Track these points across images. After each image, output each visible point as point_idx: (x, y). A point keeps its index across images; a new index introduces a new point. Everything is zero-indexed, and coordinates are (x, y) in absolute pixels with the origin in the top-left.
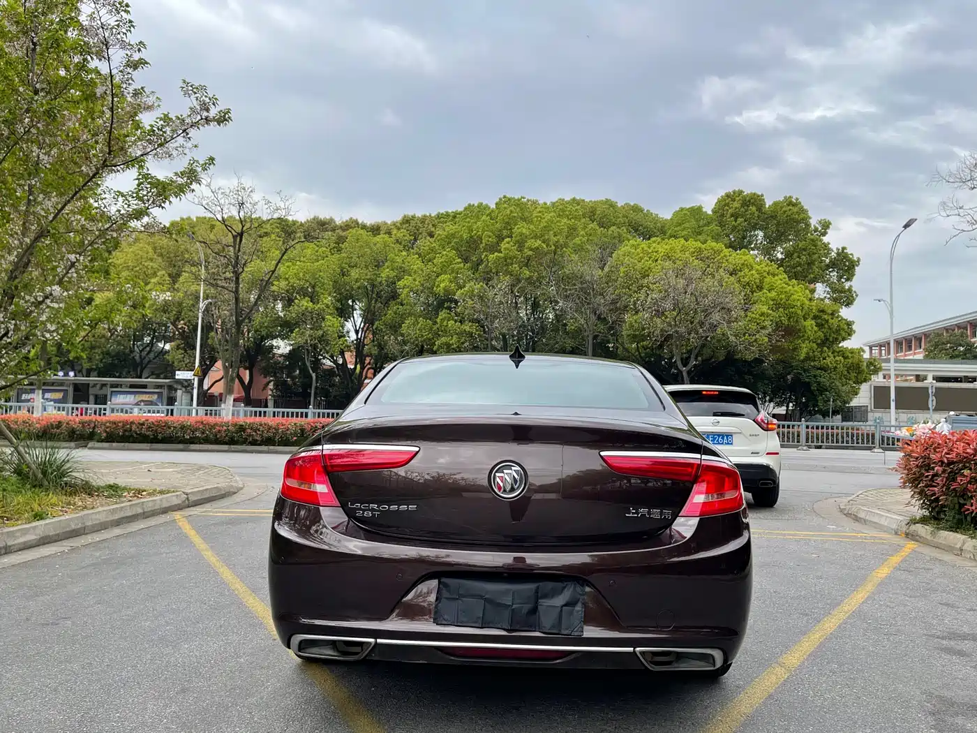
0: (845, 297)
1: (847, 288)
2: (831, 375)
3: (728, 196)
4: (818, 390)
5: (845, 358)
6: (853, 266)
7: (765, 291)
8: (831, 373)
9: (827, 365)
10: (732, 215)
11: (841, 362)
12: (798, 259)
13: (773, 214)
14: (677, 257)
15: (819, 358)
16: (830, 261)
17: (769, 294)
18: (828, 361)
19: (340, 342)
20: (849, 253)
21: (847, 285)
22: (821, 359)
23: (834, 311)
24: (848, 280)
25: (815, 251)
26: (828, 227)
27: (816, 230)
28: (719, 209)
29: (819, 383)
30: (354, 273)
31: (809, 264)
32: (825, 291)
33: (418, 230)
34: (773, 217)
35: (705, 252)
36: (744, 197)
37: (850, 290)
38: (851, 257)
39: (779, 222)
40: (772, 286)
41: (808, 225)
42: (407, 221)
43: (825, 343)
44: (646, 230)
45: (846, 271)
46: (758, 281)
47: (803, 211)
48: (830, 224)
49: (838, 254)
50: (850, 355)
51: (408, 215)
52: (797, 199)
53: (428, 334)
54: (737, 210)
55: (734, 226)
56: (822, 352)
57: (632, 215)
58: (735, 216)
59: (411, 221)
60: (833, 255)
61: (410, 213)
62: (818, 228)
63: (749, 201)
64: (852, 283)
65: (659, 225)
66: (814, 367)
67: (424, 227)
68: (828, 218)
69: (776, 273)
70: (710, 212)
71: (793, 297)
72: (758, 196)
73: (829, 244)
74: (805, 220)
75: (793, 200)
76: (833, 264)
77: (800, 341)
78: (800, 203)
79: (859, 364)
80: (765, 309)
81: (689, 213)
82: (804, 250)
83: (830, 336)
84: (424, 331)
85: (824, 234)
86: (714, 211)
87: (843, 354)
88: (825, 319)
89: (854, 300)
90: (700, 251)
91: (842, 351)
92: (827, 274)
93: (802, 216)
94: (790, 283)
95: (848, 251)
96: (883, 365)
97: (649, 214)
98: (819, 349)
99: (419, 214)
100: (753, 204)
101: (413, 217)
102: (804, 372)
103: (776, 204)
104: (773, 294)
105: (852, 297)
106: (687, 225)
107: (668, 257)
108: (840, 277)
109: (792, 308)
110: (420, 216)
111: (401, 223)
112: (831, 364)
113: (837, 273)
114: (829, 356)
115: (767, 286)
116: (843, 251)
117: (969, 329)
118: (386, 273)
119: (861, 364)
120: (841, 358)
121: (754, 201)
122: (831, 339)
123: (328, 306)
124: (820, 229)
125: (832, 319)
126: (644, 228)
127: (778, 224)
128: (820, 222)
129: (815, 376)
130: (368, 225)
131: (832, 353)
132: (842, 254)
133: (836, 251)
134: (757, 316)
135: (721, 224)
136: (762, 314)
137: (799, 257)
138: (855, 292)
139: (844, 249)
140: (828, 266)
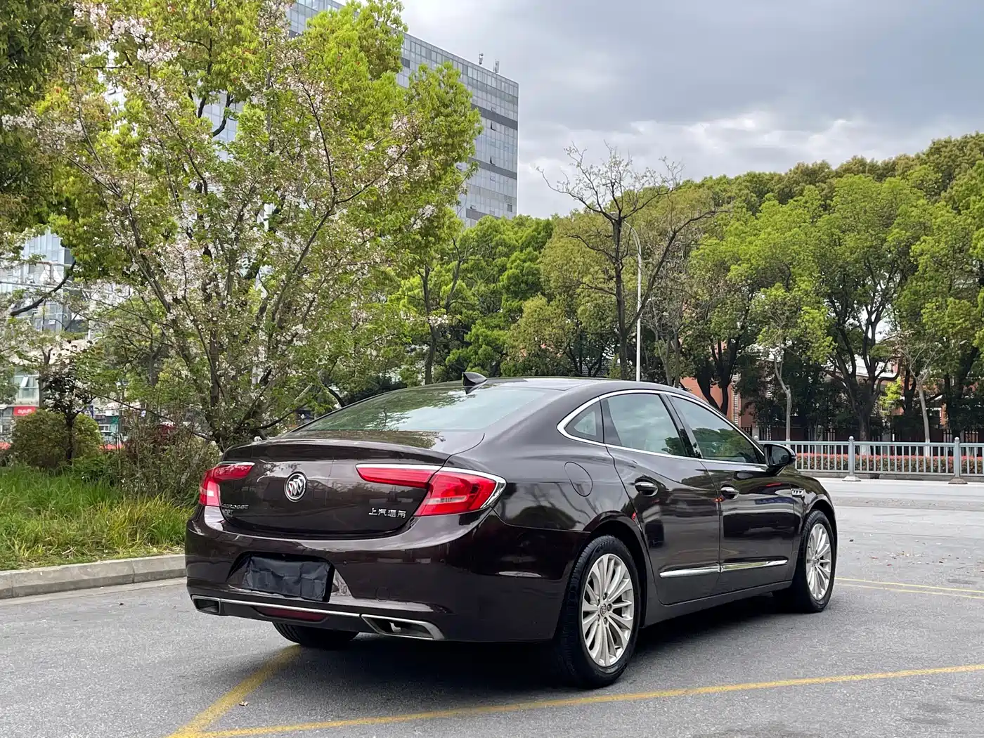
19: (826, 343)
30: (850, 240)
33: (954, 161)
42: (936, 149)
51: (939, 140)
53: (964, 322)
59: (944, 149)
61: (943, 137)
67: (965, 155)
84: (956, 318)
99: (957, 135)
101: (947, 142)
110: (959, 139)
111: (928, 155)
118: (895, 235)
123: (807, 293)
130: (879, 163)
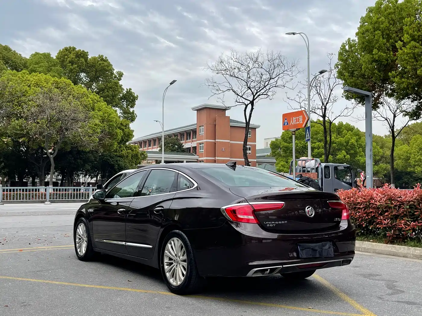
0: (131, 116)
1: (131, 111)
2: (125, 160)
3: (66, 49)
4: (118, 169)
5: (133, 151)
6: (135, 100)
7: (96, 111)
8: (125, 159)
9: (123, 154)
10: (70, 62)
11: (130, 153)
12: (107, 93)
13: (93, 65)
14: (44, 85)
15: (119, 150)
16: (123, 96)
17: (99, 113)
18: (124, 152)
20: (133, 92)
21: (131, 110)
22: (120, 151)
23: (126, 124)
24: (132, 107)
25: (117, 89)
26: (122, 76)
27: (115, 77)
28: (61, 57)
29: (119, 165)
31: (113, 96)
32: (120, 112)
34: (93, 66)
35: (61, 84)
36: (76, 52)
37: (133, 113)
38: (133, 94)
39: (96, 70)
40: (100, 108)
41: (112, 74)
43: (122, 142)
44: (14, 64)
45: (131, 102)
46: (92, 105)
47: (109, 65)
48: (123, 74)
49: (127, 92)
50: (134, 149)
52: (106, 58)
54: (73, 59)
55: (71, 69)
56: (120, 147)
57: (5, 53)
58: (72, 63)
60: (125, 92)
62: (116, 76)
63: (80, 55)
64: (134, 109)
65: (23, 61)
66: (116, 155)
68: (122, 71)
69: (99, 100)
70: (55, 58)
71: (112, 116)
72: (85, 53)
73: (122, 85)
74: (111, 71)
75: (104, 57)
76: (125, 97)
77: (114, 141)
78: (108, 60)
79: (137, 154)
80: (97, 122)
81: (43, 57)
82: (111, 88)
83: (125, 138)
85: (120, 79)
86: (57, 58)
87: (131, 148)
88: (122, 128)
89: (135, 118)
90: (57, 83)
91: (130, 147)
92: (121, 103)
93: (109, 68)
94: (108, 107)
95: (132, 91)
96: (148, 154)
97: (15, 53)
98: (119, 146)
100: (82, 57)
102: (111, 158)
103: (94, 59)
104: (101, 113)
105: (134, 117)
106: (42, 64)
107: (37, 85)
108: (127, 105)
109: (111, 122)
112: (125, 154)
113: (126, 102)
114: (124, 150)
115: (97, 108)
116: (130, 91)
117: (179, 136)
119: (138, 154)
120: (130, 150)
121: (83, 55)
122: (125, 140)
124: (117, 76)
125: (126, 129)
126: (13, 63)
127: (96, 71)
128: (118, 72)
129: (117, 161)
131: (125, 148)
132: (129, 92)
133: (126, 90)
134: (93, 126)
135: (64, 66)
136: (96, 125)
137: (108, 92)
138: (136, 114)
139: (130, 89)
140: (121, 98)
